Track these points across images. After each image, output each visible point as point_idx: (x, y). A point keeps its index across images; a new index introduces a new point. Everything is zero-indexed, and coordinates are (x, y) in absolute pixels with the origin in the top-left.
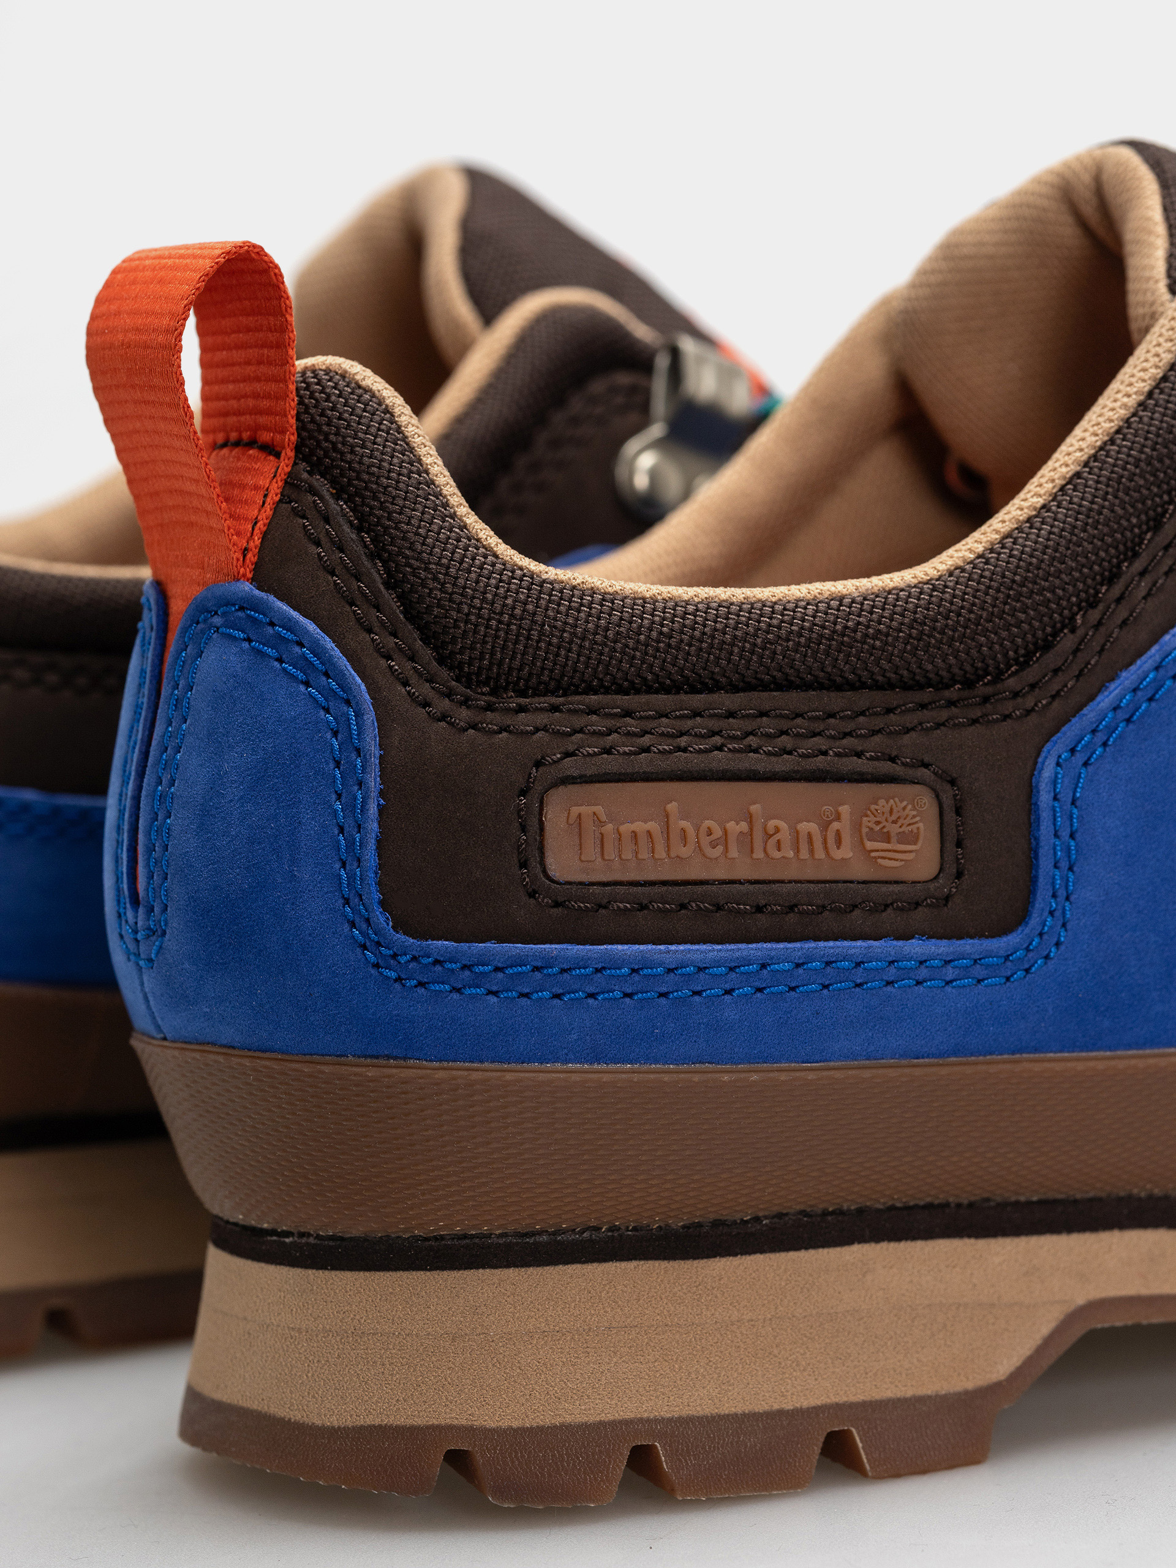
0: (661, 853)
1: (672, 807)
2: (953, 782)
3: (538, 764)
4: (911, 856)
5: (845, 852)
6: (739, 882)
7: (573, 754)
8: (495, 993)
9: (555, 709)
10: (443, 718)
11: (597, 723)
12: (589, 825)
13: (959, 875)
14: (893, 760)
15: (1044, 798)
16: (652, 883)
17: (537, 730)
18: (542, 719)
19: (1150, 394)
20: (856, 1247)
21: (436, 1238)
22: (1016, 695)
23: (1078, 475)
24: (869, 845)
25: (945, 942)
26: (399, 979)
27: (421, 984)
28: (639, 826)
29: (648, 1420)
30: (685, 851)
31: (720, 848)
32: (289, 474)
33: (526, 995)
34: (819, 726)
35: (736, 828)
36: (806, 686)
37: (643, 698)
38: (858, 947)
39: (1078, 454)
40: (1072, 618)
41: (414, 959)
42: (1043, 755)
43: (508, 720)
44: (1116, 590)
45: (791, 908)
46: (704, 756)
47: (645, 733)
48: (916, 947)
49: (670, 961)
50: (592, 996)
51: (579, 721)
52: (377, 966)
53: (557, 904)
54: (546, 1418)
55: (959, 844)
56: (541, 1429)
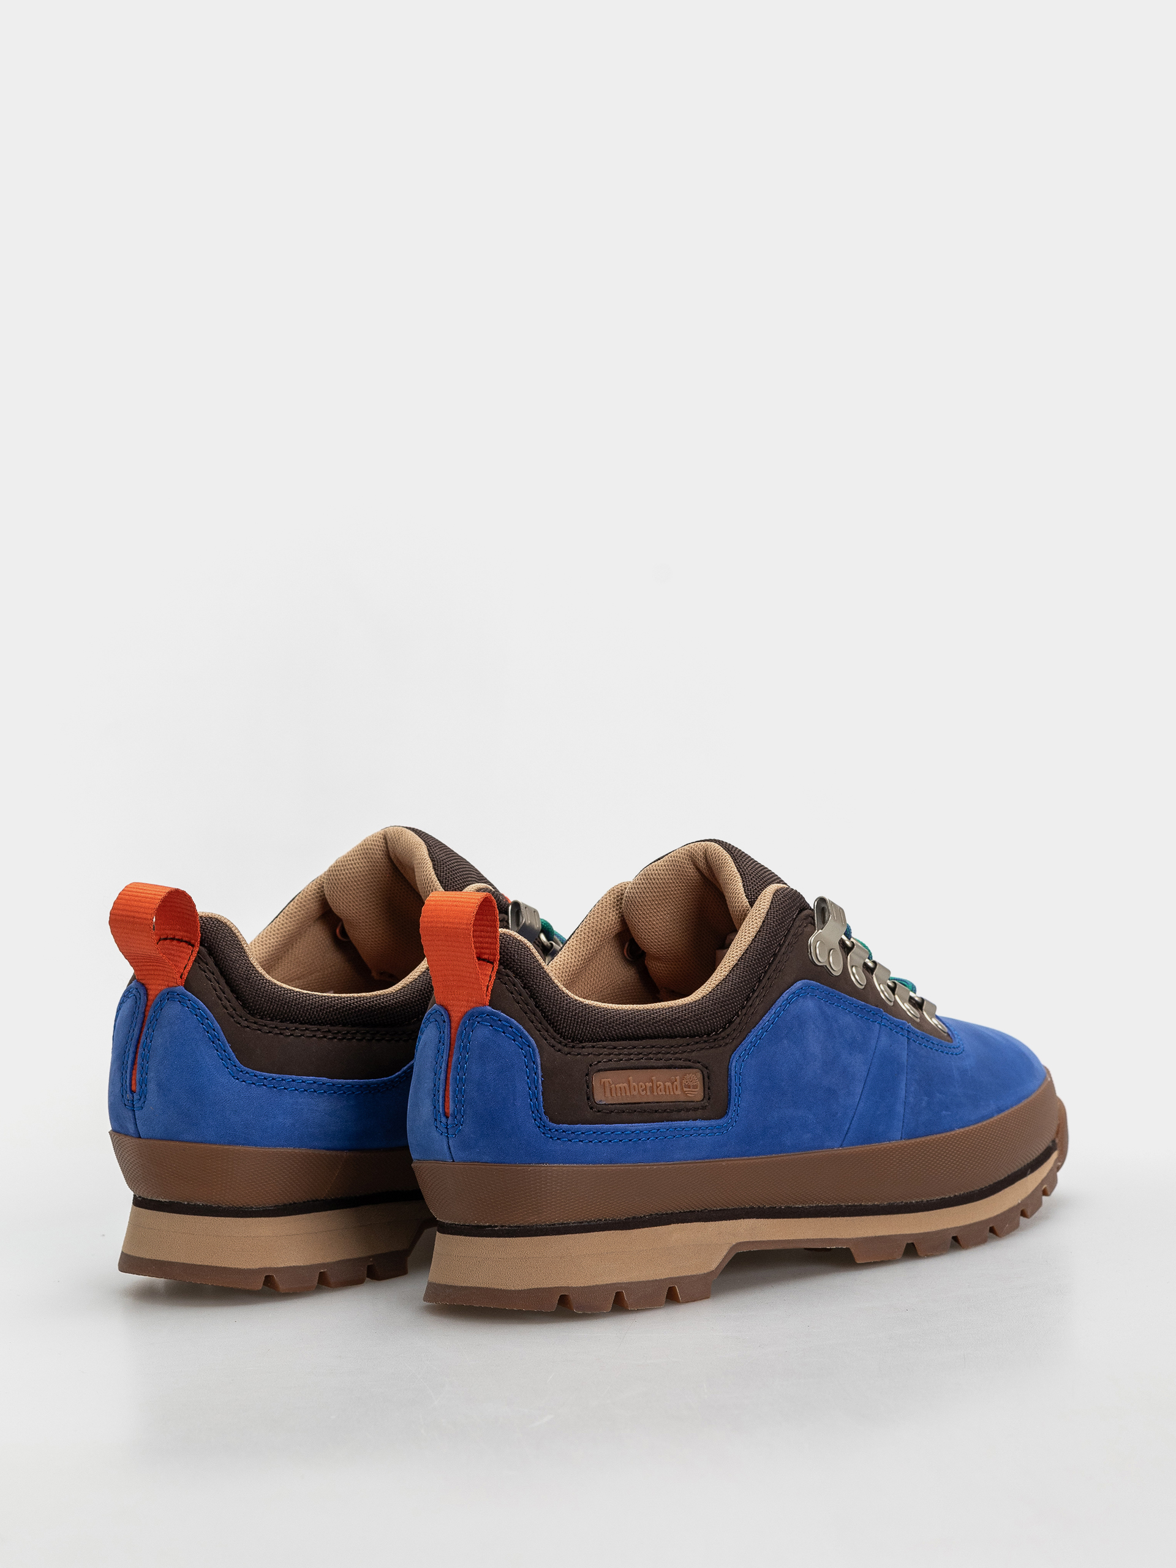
0: (628, 1094)
1: (630, 1078)
2: (707, 1068)
3: (591, 1065)
4: (696, 1093)
5: (678, 1092)
6: (650, 1103)
7: (600, 1062)
8: (582, 1141)
9: (593, 1047)
10: (559, 1051)
11: (606, 1051)
12: (607, 1085)
13: (709, 1099)
14: (690, 1061)
15: (733, 1073)
16: (625, 1104)
17: (589, 1054)
18: (591, 1050)
19: (756, 937)
20: (672, 1225)
21: (553, 1225)
22: (723, 1038)
23: (737, 964)
24: (685, 1089)
25: (706, 1121)
26: (551, 1137)
27: (558, 1139)
28: (621, 1085)
29: (620, 1283)
30: (635, 1093)
31: (645, 1091)
32: (497, 970)
33: (591, 1142)
34: (669, 1050)
35: (649, 1085)
36: (663, 1037)
37: (619, 1043)
38: (683, 1123)
39: (736, 957)
40: (738, 1013)
41: (556, 1130)
42: (732, 1058)
43: (580, 1051)
44: (750, 1003)
45: (665, 1111)
46: (639, 1061)
47: (620, 1054)
48: (699, 1123)
49: (633, 1129)
50: (610, 1141)
51: (601, 1051)
52: (544, 1133)
53: (599, 1111)
54: (591, 1283)
55: (709, 1089)
56: (590, 1287)
